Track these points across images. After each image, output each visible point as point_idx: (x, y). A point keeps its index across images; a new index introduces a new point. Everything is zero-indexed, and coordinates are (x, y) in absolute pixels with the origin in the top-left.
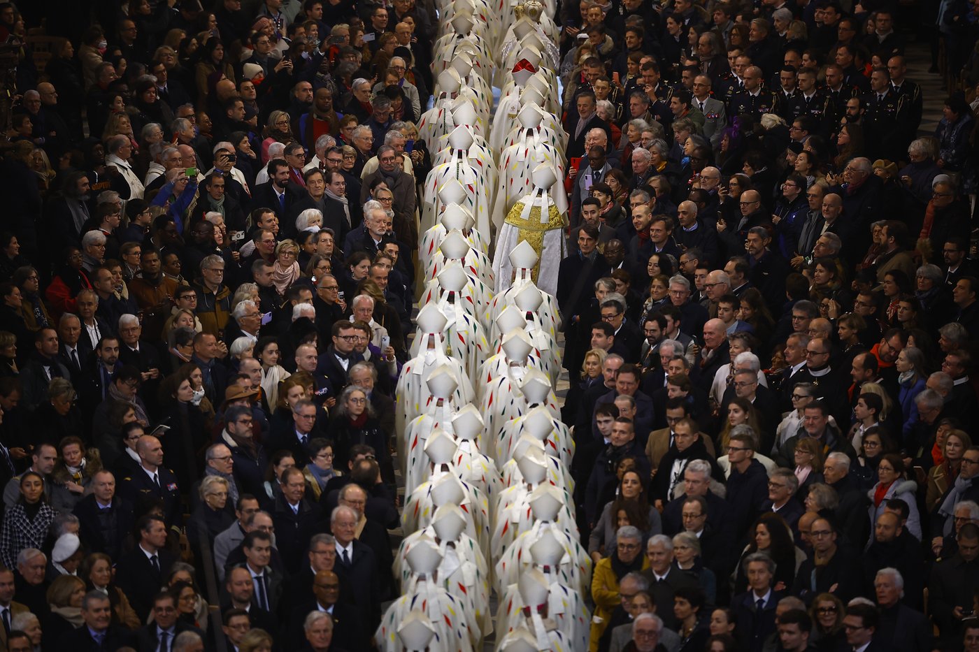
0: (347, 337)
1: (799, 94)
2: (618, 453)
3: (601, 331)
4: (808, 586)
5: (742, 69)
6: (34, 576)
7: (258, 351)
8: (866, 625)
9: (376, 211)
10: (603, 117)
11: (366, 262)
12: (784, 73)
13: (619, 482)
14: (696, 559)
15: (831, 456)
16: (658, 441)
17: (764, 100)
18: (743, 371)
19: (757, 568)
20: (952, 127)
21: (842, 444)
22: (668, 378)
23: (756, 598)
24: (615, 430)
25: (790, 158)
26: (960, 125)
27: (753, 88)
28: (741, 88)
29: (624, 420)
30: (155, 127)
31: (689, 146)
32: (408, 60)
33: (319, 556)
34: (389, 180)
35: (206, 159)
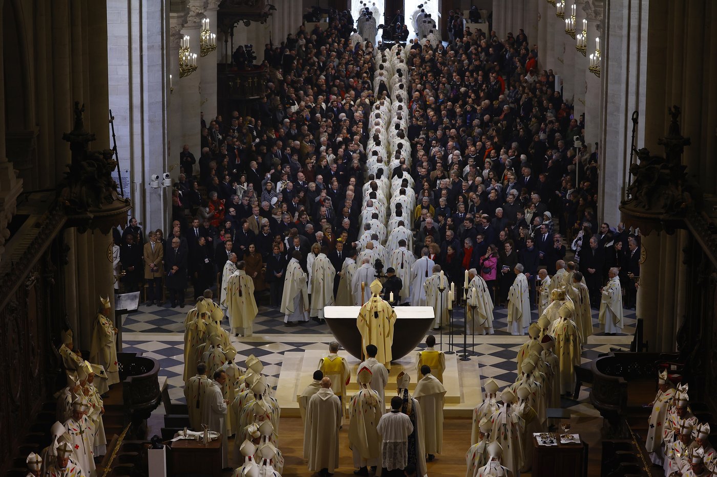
0: (352, 146)
1: (470, 83)
2: (423, 177)
3: (420, 145)
4: (474, 211)
5: (456, 78)
6: (267, 209)
7: (327, 150)
8: (488, 222)
9: (358, 114)
10: (419, 89)
11: (356, 127)
12: (466, 78)
13: (424, 185)
14: (446, 205)
15: (477, 178)
16: (434, 174)
17: (461, 85)
18: (456, 155)
19: (461, 207)
20: (513, 92)
21: (480, 175)
22: (437, 158)
23: (460, 214)
24: (422, 171)
25: (468, 100)
26: (515, 92)
27: (458, 82)
28: (455, 82)
29: (424, 168)
30: (302, 92)
31: (441, 96)
32: (368, 75)
33: (347, 204)
34: (363, 106)
35: (316, 100)
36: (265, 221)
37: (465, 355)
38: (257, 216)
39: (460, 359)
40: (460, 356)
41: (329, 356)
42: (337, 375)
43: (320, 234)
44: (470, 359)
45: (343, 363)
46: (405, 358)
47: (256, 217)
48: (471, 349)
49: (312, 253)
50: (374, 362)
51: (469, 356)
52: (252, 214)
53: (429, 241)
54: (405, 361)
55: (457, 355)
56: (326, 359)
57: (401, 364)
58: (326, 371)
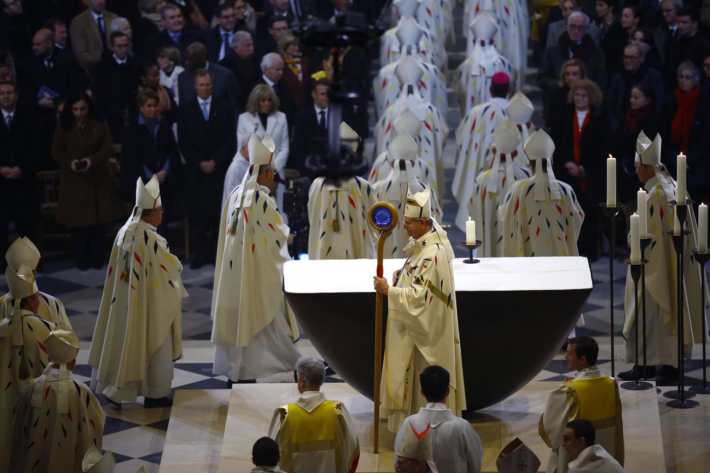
36: (120, 23)
37: (681, 391)
38: (98, 13)
39: (669, 404)
40: (666, 395)
41: (301, 400)
42: (326, 452)
43: (270, 60)
44: (695, 404)
45: (340, 418)
46: (512, 402)
47: (96, 17)
48: (697, 374)
49: (253, 113)
50: (443, 416)
51: (693, 394)
52: (84, 8)
53: (575, 74)
54: (512, 409)
55: (659, 391)
56: (293, 407)
57: (502, 417)
58: (293, 441)
